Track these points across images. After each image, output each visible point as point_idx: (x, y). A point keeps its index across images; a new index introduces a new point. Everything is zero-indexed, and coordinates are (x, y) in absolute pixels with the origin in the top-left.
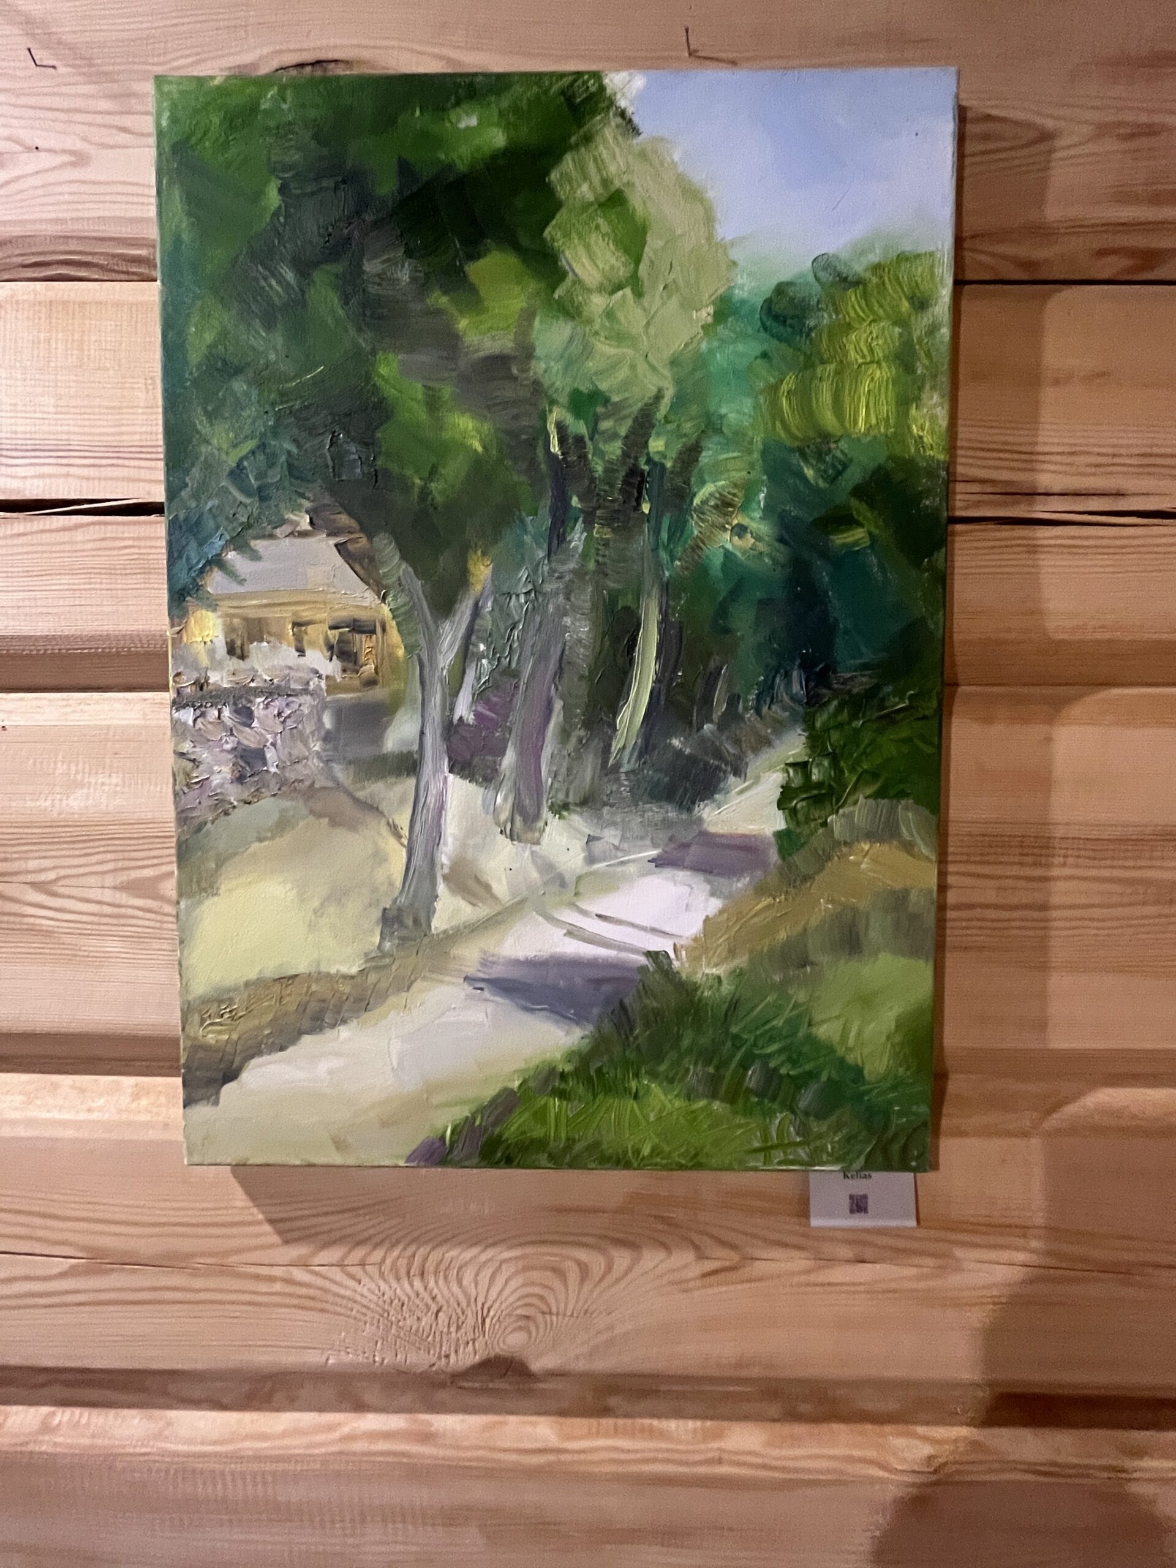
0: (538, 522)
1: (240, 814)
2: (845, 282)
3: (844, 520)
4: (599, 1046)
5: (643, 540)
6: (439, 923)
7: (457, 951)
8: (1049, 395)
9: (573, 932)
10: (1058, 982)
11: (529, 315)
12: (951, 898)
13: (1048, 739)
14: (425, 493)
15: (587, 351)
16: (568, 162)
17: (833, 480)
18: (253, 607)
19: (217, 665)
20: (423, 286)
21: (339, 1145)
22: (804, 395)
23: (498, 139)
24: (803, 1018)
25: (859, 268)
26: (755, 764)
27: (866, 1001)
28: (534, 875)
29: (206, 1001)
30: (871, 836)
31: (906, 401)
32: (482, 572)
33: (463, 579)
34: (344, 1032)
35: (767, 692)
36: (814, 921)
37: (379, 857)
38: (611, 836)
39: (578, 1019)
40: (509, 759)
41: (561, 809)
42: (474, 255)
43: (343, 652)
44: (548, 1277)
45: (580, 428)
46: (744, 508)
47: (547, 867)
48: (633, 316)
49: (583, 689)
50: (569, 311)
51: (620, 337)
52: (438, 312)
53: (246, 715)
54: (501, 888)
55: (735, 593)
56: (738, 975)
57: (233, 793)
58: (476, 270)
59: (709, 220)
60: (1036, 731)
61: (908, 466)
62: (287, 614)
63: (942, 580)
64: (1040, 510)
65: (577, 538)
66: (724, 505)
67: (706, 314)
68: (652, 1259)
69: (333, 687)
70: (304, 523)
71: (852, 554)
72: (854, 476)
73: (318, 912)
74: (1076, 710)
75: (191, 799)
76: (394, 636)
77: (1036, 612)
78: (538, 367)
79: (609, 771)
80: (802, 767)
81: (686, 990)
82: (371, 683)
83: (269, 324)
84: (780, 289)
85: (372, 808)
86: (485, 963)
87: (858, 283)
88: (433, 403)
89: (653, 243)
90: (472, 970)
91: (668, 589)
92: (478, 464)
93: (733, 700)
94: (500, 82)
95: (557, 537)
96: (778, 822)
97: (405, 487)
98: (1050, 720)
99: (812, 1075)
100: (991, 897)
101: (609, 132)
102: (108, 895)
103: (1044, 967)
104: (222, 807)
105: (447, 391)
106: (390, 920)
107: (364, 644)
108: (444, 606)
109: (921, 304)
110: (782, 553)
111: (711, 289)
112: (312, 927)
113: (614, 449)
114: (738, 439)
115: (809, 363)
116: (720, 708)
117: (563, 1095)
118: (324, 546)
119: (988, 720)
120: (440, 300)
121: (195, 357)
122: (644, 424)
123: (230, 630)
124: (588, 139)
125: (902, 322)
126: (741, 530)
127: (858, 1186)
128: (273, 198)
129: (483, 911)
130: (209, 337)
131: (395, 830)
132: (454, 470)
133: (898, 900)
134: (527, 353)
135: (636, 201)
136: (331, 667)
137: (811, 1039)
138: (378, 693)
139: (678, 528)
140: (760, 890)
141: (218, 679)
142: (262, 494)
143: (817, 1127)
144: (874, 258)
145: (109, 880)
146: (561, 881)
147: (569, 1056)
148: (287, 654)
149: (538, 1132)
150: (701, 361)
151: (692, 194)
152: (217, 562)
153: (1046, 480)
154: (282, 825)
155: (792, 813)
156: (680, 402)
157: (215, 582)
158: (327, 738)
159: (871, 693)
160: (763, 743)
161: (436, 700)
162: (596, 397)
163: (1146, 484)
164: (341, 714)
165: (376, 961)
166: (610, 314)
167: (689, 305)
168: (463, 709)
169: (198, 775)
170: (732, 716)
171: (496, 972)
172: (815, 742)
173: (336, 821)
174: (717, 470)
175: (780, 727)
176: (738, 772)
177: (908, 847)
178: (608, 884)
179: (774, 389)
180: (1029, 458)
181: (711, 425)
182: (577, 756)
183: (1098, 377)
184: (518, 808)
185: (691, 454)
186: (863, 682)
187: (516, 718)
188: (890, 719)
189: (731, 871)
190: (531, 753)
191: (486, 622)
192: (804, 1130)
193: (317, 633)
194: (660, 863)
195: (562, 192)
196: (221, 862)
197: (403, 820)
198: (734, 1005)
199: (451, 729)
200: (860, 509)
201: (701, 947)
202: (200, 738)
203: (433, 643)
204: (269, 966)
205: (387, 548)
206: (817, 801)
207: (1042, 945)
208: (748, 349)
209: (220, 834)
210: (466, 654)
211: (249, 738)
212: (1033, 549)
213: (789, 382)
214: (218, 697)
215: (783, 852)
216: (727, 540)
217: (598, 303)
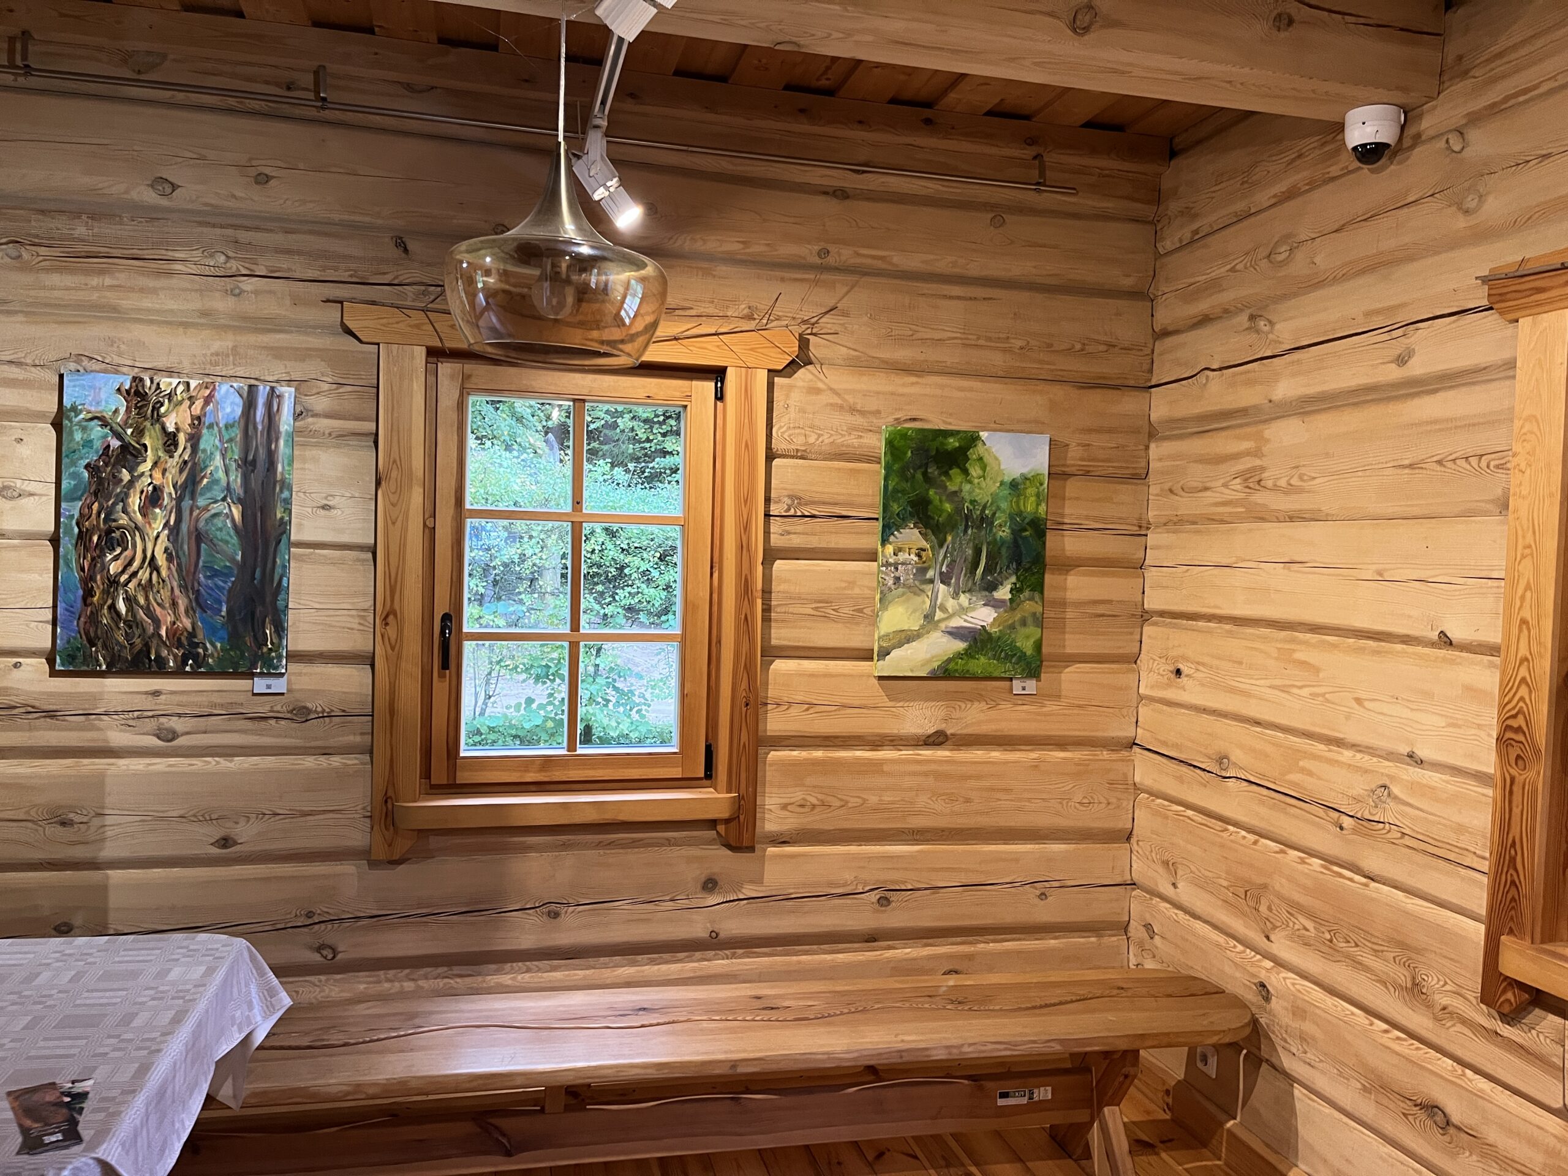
0: (962, 528)
1: (894, 592)
2: (1026, 479)
3: (1026, 530)
4: (970, 647)
5: (983, 532)
6: (936, 618)
7: (940, 625)
8: (1067, 502)
9: (965, 621)
10: (1067, 636)
11: (962, 483)
12: (1045, 616)
13: (1066, 579)
14: (938, 521)
15: (973, 490)
16: (971, 450)
17: (1023, 521)
18: (900, 545)
19: (891, 557)
20: (940, 475)
21: (912, 671)
22: (1017, 503)
23: (957, 444)
24: (1014, 641)
25: (1029, 476)
26: (1005, 583)
27: (1028, 637)
28: (957, 607)
29: (884, 636)
30: (1029, 600)
31: (1038, 505)
32: (949, 538)
33: (945, 540)
34: (914, 643)
35: (1008, 567)
36: (1016, 619)
37: (924, 602)
38: (974, 599)
39: (966, 641)
40: (953, 581)
41: (964, 592)
42: (951, 469)
43: (919, 555)
44: (952, 709)
45: (971, 507)
46: (1005, 526)
47: (960, 605)
48: (983, 485)
49: (969, 565)
50: (970, 482)
51: (980, 488)
52: (943, 481)
53: (897, 569)
54: (950, 610)
55: (1002, 545)
56: (1000, 631)
57: (893, 587)
58: (951, 472)
59: (999, 465)
60: (1063, 577)
61: (1038, 519)
62: (907, 546)
63: (1044, 543)
64: (1065, 527)
65: (970, 532)
66: (1000, 526)
67: (998, 484)
68: (976, 704)
69: (916, 563)
70: (912, 526)
71: (1026, 537)
72: (1027, 520)
73: (910, 615)
74: (1072, 572)
75: (883, 588)
76: (930, 552)
77: (1063, 550)
78: (963, 494)
79: (974, 584)
80: (1015, 584)
81: (989, 634)
82: (924, 562)
83: (907, 481)
84: (1014, 480)
85: (923, 591)
86: (946, 628)
87: (1029, 479)
88: (941, 501)
89: (988, 468)
90: (943, 629)
91: (988, 544)
92: (950, 515)
93: (1001, 569)
94: (958, 432)
95: (965, 531)
96: (1010, 596)
97: (933, 519)
98: (1066, 574)
99: (1015, 655)
100: (1053, 616)
101: (980, 444)
102: (851, 613)
103: (1064, 633)
104: (890, 589)
105: (944, 498)
106: (926, 617)
107: (923, 554)
108: (941, 546)
109: (1041, 484)
110: (1012, 536)
111: (999, 479)
112: (909, 619)
113: (978, 512)
114: (1004, 512)
115: (1019, 496)
116: (998, 570)
117: (962, 659)
118: (916, 531)
119: (1053, 574)
120: (944, 478)
121: (890, 488)
122: (984, 507)
123: (894, 550)
124: (975, 446)
125: (1037, 488)
126: (1004, 531)
127: (1023, 684)
128: (909, 454)
129: (946, 615)
130: (894, 484)
131: (928, 596)
132: (945, 515)
133: (1034, 614)
134: (961, 491)
135: (985, 459)
136: (916, 559)
137: (1015, 646)
138: (925, 565)
139: (991, 530)
140: (1006, 611)
141: (891, 560)
142: (903, 519)
143: (1016, 666)
144: (1032, 474)
145: (852, 609)
146: (963, 609)
147: (964, 649)
148: (907, 555)
149: (956, 668)
150: (997, 494)
151: (996, 459)
152: (893, 534)
153: (1066, 521)
154: (903, 594)
155: (1012, 594)
156: (991, 504)
157: (892, 538)
158: (914, 575)
159: (1030, 568)
160: (1007, 578)
161: (938, 567)
162: (975, 501)
163: (1087, 522)
164: (917, 570)
165: (922, 627)
166: (979, 484)
167: (994, 482)
168: (944, 569)
169: (886, 582)
170: (1001, 572)
171: (948, 630)
172: (1018, 579)
173: (915, 594)
174: (1000, 518)
175: (1011, 575)
176: (1002, 585)
177: (1037, 602)
178: (974, 609)
179: (1011, 501)
180: (1063, 515)
181: (998, 508)
182: (968, 580)
183: (1077, 499)
184: (954, 592)
185: (994, 514)
186: (1028, 566)
187: (955, 571)
188: (1033, 574)
189: (1000, 607)
190: (958, 579)
191: (950, 550)
192: (1013, 667)
193: (914, 551)
194: (984, 605)
195: (970, 456)
196: (889, 603)
197: (930, 594)
198: (999, 638)
199: (941, 573)
200: (1028, 527)
201: (992, 625)
202: (886, 574)
203: (939, 553)
204: (899, 628)
205: (929, 532)
206: (1017, 592)
207: (1064, 627)
208: (1006, 492)
209: (889, 596)
210: (945, 557)
211: (897, 574)
212: (1063, 536)
213: (1015, 500)
214: (891, 565)
215: (1011, 603)
216: (1001, 533)
217: (976, 481)
